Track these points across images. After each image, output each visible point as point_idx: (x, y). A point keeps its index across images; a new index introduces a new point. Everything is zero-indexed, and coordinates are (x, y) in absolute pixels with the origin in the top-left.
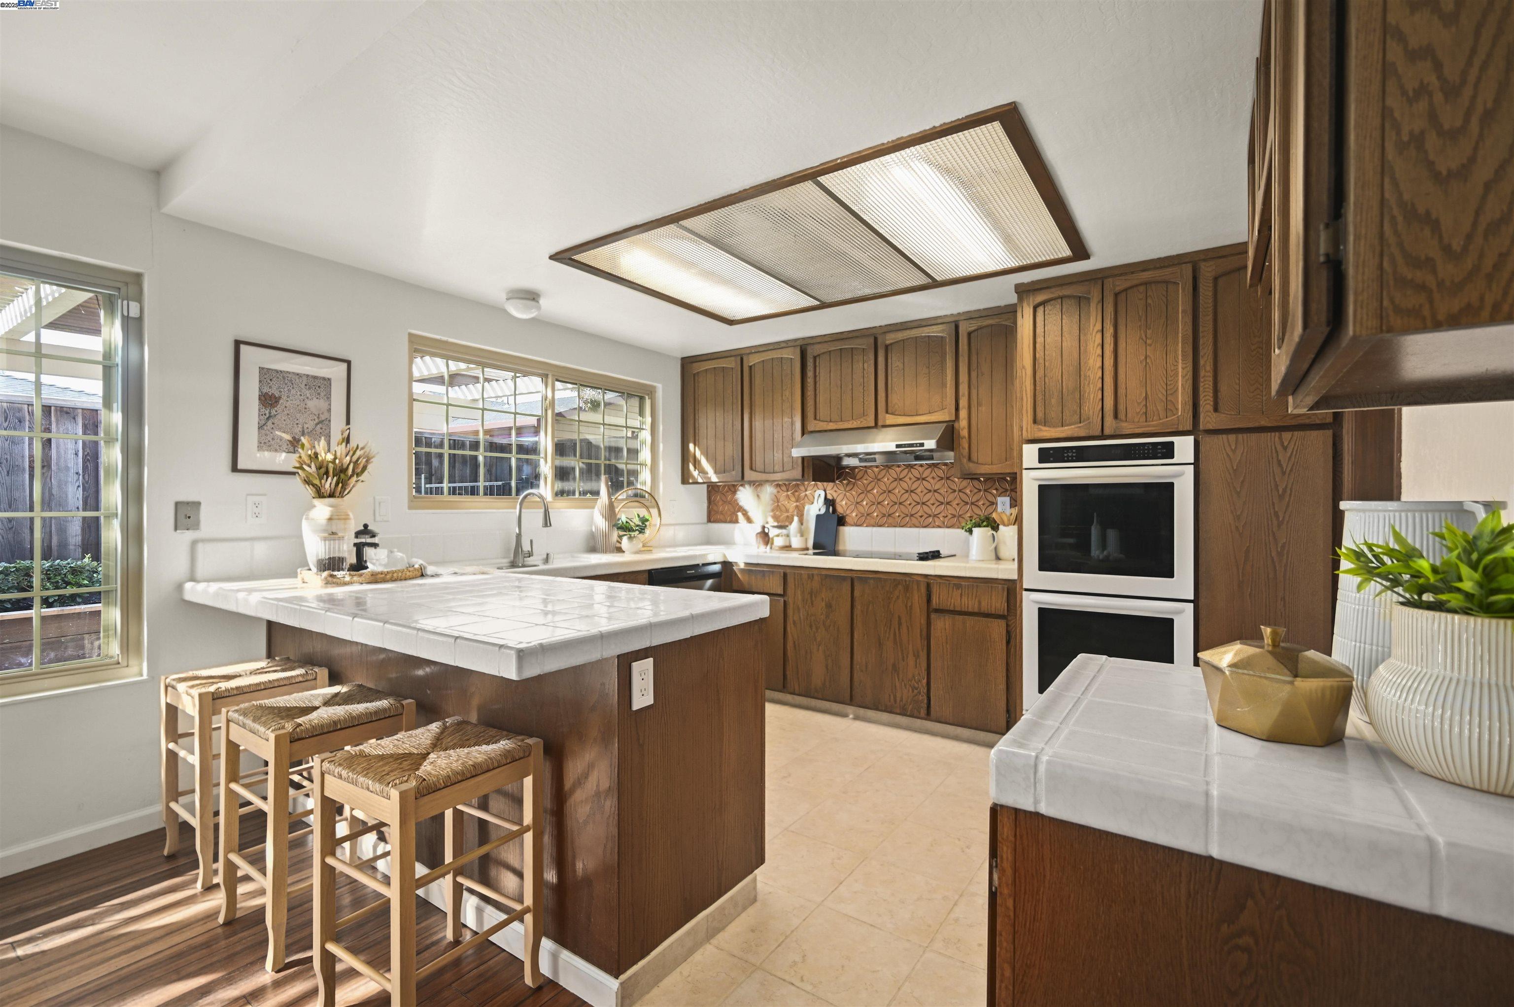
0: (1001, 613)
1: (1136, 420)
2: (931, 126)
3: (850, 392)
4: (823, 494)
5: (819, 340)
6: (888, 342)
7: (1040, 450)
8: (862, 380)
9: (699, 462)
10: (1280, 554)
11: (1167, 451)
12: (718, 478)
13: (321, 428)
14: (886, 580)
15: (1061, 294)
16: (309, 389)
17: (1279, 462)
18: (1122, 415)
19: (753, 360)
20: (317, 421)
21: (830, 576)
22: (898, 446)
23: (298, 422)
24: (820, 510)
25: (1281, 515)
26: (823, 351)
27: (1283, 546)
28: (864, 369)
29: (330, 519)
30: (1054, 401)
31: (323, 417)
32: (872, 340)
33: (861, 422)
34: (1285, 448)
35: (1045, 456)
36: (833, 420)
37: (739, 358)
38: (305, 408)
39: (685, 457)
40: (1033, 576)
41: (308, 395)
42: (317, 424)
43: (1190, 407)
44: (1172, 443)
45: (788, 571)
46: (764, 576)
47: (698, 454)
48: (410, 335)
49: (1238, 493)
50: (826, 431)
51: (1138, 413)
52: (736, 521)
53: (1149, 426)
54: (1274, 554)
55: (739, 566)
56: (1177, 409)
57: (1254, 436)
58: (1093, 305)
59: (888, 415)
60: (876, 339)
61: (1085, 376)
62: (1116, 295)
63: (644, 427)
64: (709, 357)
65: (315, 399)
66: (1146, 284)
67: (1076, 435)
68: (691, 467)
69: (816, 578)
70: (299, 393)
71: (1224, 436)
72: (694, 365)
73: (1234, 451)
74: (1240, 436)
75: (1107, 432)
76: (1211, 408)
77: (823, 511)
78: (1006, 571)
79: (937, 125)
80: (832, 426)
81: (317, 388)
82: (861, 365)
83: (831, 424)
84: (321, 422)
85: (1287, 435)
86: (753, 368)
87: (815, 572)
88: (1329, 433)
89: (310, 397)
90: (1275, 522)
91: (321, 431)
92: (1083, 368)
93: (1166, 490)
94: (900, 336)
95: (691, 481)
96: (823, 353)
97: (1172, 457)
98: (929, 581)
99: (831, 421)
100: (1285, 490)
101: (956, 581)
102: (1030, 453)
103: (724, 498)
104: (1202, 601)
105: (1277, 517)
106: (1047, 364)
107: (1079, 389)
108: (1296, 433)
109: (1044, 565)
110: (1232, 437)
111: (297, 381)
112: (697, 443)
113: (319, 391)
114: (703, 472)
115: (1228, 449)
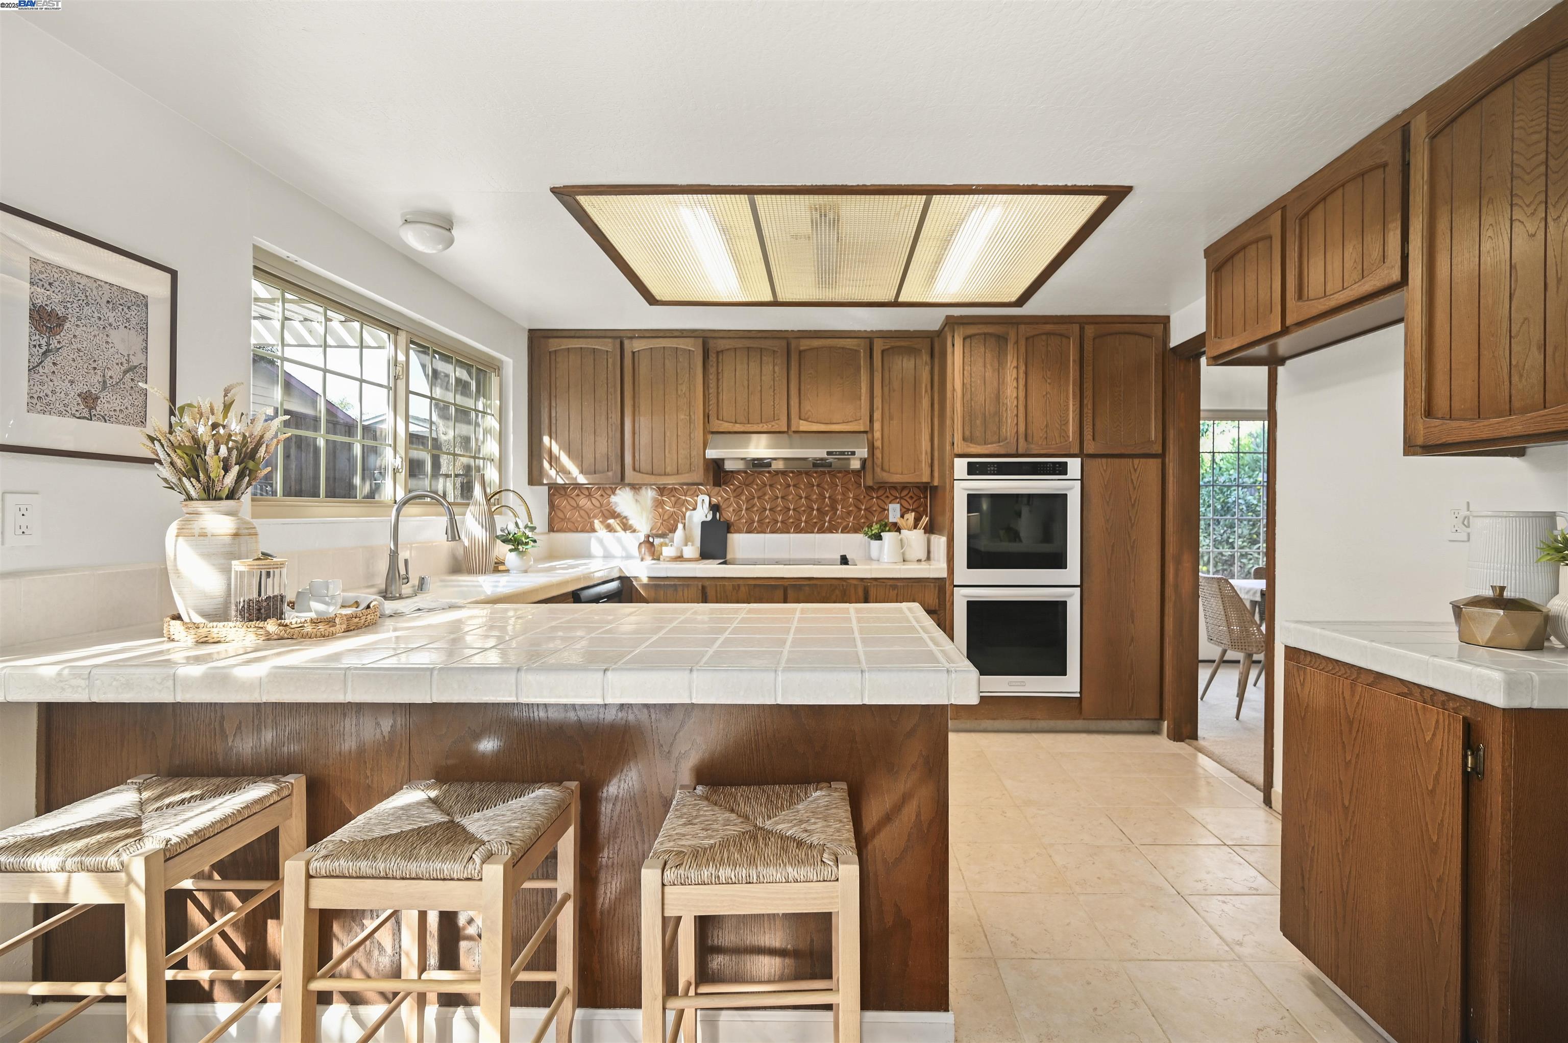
0: (933, 609)
1: (1040, 443)
2: (1064, 184)
3: (759, 394)
4: (707, 499)
5: (721, 335)
6: (802, 348)
7: (969, 463)
8: (772, 383)
9: (557, 459)
10: (1132, 547)
11: (1061, 469)
12: (587, 479)
13: (132, 380)
14: (821, 586)
15: (986, 331)
16: (113, 309)
17: (1132, 480)
18: (1030, 439)
19: (638, 345)
20: (126, 365)
21: (759, 585)
22: (829, 453)
23: (94, 365)
24: (706, 516)
25: (1133, 519)
26: (727, 347)
27: (1134, 542)
28: (774, 372)
29: (236, 535)
30: (978, 422)
31: (135, 361)
32: (784, 343)
33: (773, 426)
34: (1135, 470)
35: (973, 469)
36: (738, 421)
37: (618, 341)
38: (107, 342)
39: (535, 452)
40: (963, 573)
41: (111, 320)
42: (126, 372)
43: (1078, 435)
44: (1066, 463)
45: (707, 583)
46: (676, 590)
47: (555, 449)
48: (256, 248)
49: (1108, 503)
50: (729, 433)
51: (1041, 438)
52: (593, 530)
53: (1050, 449)
54: (1129, 548)
55: (641, 581)
56: (1068, 437)
57: (1117, 461)
58: (1010, 346)
59: (801, 421)
60: (788, 345)
61: (1003, 403)
62: (1027, 339)
63: (489, 411)
64: (573, 334)
65: (122, 327)
66: (1048, 334)
67: (997, 453)
68: (546, 465)
69: (742, 588)
70: (96, 315)
71: (1099, 459)
72: (551, 340)
73: (1105, 471)
74: (1109, 460)
75: (1020, 451)
76: (1091, 438)
77: (710, 517)
78: (937, 569)
79: (1069, 184)
80: (739, 427)
81: (125, 309)
82: (771, 368)
83: (737, 425)
84: (132, 369)
85: (1136, 461)
86: (636, 354)
87: (741, 582)
88: (1159, 460)
89: (114, 324)
90: (1130, 525)
91: (132, 384)
92: (1001, 397)
93: (1061, 499)
94: (816, 343)
95: (545, 482)
96: (728, 349)
97: (1066, 474)
98: (866, 584)
99: (736, 422)
100: (1135, 501)
101: (891, 582)
102: (960, 466)
103: (573, 503)
104: (1085, 585)
105: (1131, 521)
106: (973, 389)
107: (998, 414)
108: (1141, 460)
109: (973, 563)
110: (1104, 460)
111: (95, 292)
112: (554, 435)
113: (128, 316)
114: (563, 471)
115: (1102, 470)
